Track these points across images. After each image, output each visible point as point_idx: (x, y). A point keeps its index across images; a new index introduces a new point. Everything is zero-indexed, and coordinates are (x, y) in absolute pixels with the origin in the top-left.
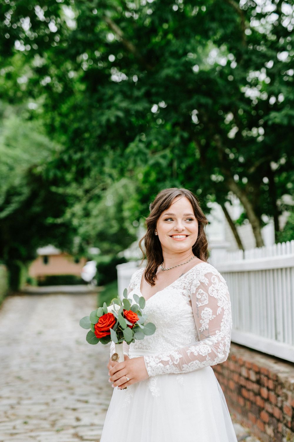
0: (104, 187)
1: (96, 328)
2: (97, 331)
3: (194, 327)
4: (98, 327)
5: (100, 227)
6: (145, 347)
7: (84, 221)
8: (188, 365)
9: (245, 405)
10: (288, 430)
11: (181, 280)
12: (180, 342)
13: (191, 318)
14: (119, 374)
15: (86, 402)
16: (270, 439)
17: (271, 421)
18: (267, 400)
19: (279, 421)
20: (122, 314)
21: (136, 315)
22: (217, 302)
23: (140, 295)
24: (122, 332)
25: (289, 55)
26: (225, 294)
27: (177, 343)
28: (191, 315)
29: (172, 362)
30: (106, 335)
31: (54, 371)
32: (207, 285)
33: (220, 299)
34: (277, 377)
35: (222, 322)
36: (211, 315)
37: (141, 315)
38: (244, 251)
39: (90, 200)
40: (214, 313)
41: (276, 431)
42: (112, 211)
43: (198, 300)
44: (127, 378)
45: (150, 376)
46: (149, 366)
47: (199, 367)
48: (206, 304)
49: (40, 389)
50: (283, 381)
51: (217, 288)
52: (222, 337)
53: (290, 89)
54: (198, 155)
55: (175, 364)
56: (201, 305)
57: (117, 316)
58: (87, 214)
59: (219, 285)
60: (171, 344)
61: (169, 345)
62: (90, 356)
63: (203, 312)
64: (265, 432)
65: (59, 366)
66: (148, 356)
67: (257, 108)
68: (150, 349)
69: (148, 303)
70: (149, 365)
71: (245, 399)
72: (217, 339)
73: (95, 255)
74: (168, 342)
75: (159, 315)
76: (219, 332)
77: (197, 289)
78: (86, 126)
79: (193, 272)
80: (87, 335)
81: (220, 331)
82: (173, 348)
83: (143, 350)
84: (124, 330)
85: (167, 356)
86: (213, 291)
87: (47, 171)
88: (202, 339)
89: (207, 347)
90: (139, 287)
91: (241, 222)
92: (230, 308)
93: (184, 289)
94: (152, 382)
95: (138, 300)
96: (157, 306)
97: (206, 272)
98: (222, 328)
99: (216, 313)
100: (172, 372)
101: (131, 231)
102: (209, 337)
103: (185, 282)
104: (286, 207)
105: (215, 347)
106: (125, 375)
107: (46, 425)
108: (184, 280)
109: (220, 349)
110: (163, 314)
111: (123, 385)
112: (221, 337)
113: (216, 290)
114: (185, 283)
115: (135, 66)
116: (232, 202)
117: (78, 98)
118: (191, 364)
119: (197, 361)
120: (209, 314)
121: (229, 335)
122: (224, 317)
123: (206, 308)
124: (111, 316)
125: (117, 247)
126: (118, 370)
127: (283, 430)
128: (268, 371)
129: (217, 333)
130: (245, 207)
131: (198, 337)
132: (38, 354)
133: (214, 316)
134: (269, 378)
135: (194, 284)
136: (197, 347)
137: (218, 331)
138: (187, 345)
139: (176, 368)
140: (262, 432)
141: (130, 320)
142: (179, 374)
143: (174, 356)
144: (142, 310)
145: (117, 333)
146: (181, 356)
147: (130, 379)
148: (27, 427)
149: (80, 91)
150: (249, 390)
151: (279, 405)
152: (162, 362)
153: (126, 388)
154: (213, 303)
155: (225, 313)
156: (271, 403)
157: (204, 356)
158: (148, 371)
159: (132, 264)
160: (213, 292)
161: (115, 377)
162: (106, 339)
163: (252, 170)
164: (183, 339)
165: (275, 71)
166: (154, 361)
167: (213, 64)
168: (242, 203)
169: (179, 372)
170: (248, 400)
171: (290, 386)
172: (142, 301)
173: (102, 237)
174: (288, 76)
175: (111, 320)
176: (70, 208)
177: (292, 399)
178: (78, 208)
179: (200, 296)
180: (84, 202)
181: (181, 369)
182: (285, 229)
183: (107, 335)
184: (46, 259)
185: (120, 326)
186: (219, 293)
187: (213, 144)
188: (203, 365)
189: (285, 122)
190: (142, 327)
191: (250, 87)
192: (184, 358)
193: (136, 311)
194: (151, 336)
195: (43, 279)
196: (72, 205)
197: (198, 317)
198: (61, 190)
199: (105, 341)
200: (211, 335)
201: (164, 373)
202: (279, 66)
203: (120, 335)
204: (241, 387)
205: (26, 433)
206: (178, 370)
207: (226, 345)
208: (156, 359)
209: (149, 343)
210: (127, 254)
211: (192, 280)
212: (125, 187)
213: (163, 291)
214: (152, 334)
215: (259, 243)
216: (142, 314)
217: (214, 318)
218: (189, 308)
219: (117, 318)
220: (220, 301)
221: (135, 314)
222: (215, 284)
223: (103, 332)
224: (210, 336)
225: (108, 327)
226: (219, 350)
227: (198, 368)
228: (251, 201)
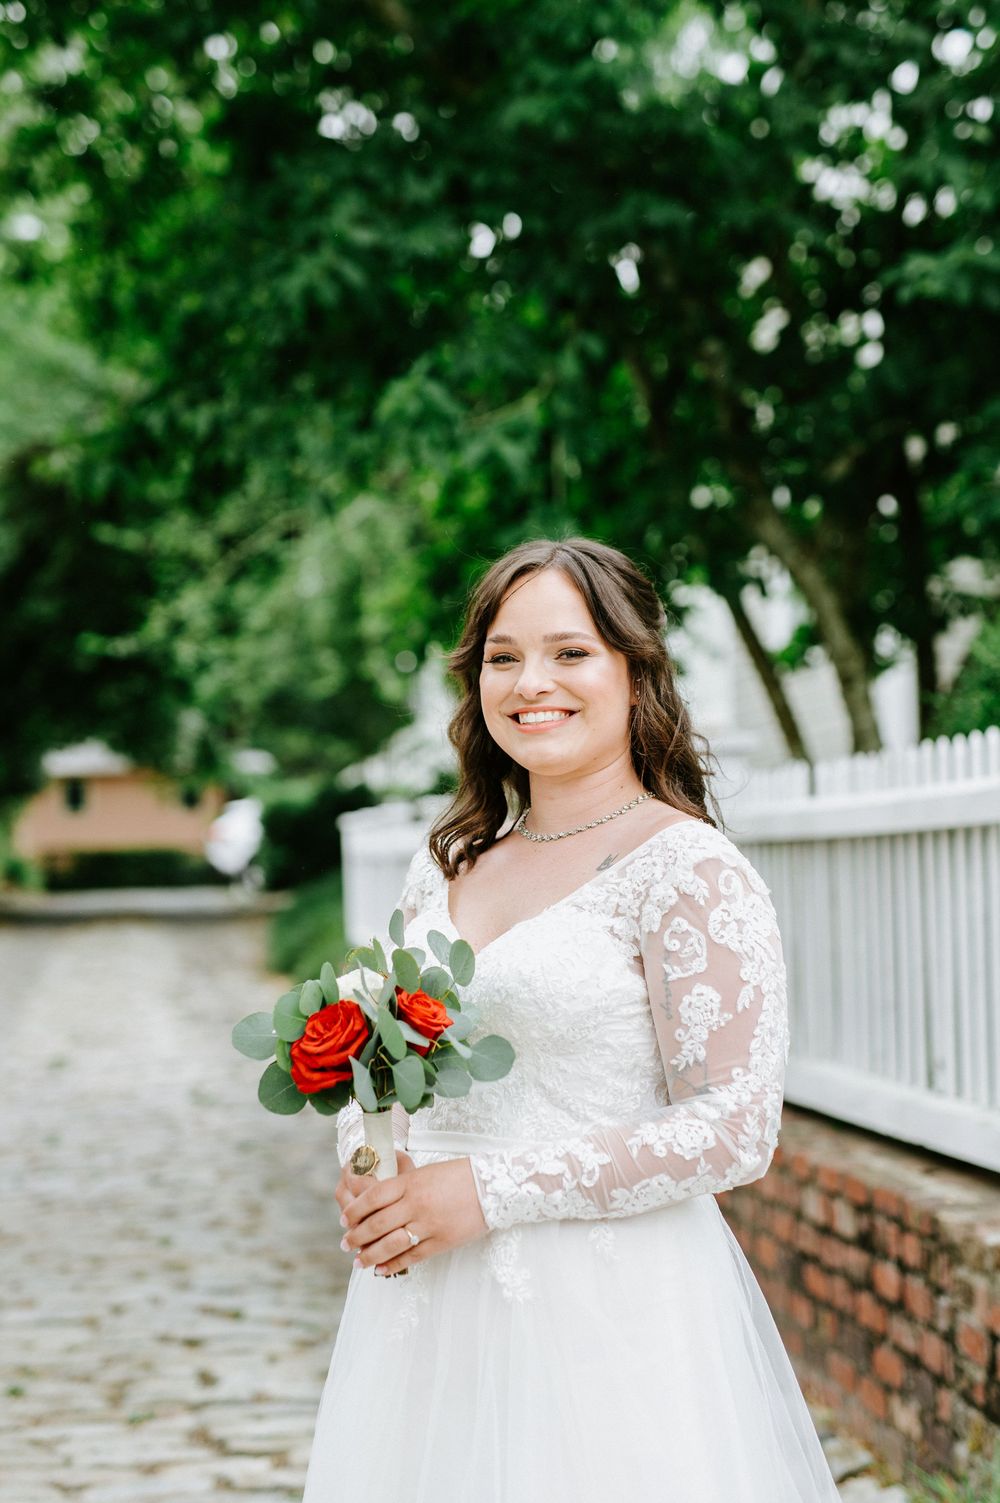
0: (293, 527)
1: (297, 1054)
2: (302, 1068)
3: (652, 1053)
4: (303, 1052)
5: (276, 674)
6: (471, 1123)
7: (215, 649)
8: (631, 1191)
9: (816, 1324)
10: (975, 1415)
11: (605, 882)
12: (602, 1103)
13: (642, 1020)
14: (381, 1222)
15: (236, 1316)
16: (909, 1446)
17: (912, 1383)
18: (898, 1306)
19: (939, 1381)
20: (391, 1003)
21: (442, 1007)
22: (741, 966)
23: (453, 936)
24: (390, 1071)
25: (975, 47)
26: (768, 938)
27: (590, 1110)
28: (641, 1009)
29: (572, 1180)
30: (333, 1082)
31: (114, 1203)
32: (702, 902)
33: (750, 955)
34: (934, 1222)
35: (754, 1036)
36: (716, 1013)
37: (456, 1006)
38: (811, 765)
39: (239, 574)
40: (728, 1004)
41: (930, 1417)
42: (320, 617)
43: (668, 954)
44: (410, 1234)
45: (491, 1228)
46: (492, 1194)
47: (670, 1197)
48: (699, 971)
49: (64, 1270)
50: (957, 1237)
51: (739, 916)
52: (756, 1090)
53: (978, 170)
54: (641, 415)
55: (584, 1187)
56: (682, 975)
57: (373, 1011)
58: (228, 625)
59: (744, 904)
60: (568, 1110)
61: (563, 1117)
62: (244, 1147)
63: (686, 999)
64: (888, 1422)
65: (132, 1183)
66: (488, 1156)
67: (856, 239)
68: (490, 1131)
69: (485, 963)
70: (489, 1189)
71: (815, 1301)
72: (735, 1097)
73: (257, 779)
74: (556, 1106)
75: (531, 1008)
76: (745, 1075)
77: (669, 915)
78: (232, 304)
79: (650, 854)
80: (261, 1081)
81: (746, 1068)
82: (577, 1126)
83: (467, 1134)
84: (397, 1065)
85: (556, 1157)
86: (724, 924)
87: (86, 468)
88: (682, 1097)
89: (701, 1128)
90: (445, 902)
91: (796, 657)
92: (784, 987)
93: (617, 914)
94: (502, 1250)
95: (446, 952)
96: (521, 974)
97: (698, 856)
98: (756, 1059)
99: (736, 1004)
100: (573, 1215)
101: (390, 688)
102: (708, 1092)
103: (621, 889)
104: (959, 603)
105: (727, 1128)
106: (403, 1227)
107: (89, 1398)
108: (618, 884)
109: (745, 1133)
110: (542, 1006)
111: (395, 1262)
112: (752, 1092)
113: (737, 921)
114: (621, 894)
115: (412, 84)
116: (768, 588)
117: (204, 201)
118: (644, 1187)
119: (665, 1178)
120: (709, 1008)
121: (777, 1084)
122: (762, 1018)
123: (699, 984)
124: (352, 1010)
125: (337, 749)
126: (378, 1206)
127: (954, 1415)
128: (901, 1202)
129: (735, 1077)
130: (812, 602)
131: (666, 1085)
132: (53, 1140)
133: (726, 1015)
134: (903, 1228)
135: (655, 899)
136: (666, 1126)
137: (740, 1070)
138: (624, 1117)
139: (589, 1201)
140: (877, 1421)
141: (422, 1026)
142: (596, 1220)
143: (580, 1159)
144: (459, 987)
145: (373, 1074)
146: (606, 1159)
147: (422, 1238)
148: (19, 1407)
149: (209, 176)
150: (829, 1271)
151: (943, 1324)
152: (537, 1178)
153: (403, 1272)
154: (724, 967)
155: (766, 1005)
156: (910, 1318)
157: (691, 1161)
158: (488, 1211)
159: (394, 811)
160: (723, 928)
161: (364, 1233)
162: (334, 1095)
163: (840, 468)
164: (612, 1093)
165: (925, 102)
166: (508, 1174)
167: (694, 75)
168: (799, 585)
169: (599, 1217)
170: (829, 1306)
171: (981, 1257)
172: (462, 955)
173: (282, 710)
174: (973, 121)
175: (354, 1025)
176: (165, 602)
177: (991, 1301)
178: (193, 602)
179: (676, 942)
180: (216, 581)
181: (604, 1208)
182: (957, 683)
183: (338, 1083)
184: (75, 792)
185: (385, 1051)
186: (744, 931)
187: (698, 371)
188: (683, 1192)
189: (964, 293)
190: (464, 1052)
191: (829, 160)
192: (618, 1166)
193: (441, 991)
194: (494, 1083)
195: (63, 866)
196: (173, 591)
197: (670, 1018)
198: (131, 539)
199: (330, 1102)
200: (716, 1084)
201: (545, 1216)
202: (940, 84)
203: (384, 1080)
204: (802, 1260)
205: (17, 1428)
206: (591, 1209)
207: (769, 1122)
208: (517, 1168)
209: (489, 1108)
210: (374, 773)
211: (649, 884)
212: (369, 526)
213: (537, 918)
214: (502, 1076)
215: (865, 739)
216: (462, 1000)
217: (727, 1023)
218: (634, 984)
219: (375, 1019)
220: (748, 961)
221: (435, 1004)
222: (730, 899)
223: (322, 1070)
224: (711, 1089)
225: (343, 1054)
226: (741, 1137)
227: (665, 1200)
228: (835, 583)
